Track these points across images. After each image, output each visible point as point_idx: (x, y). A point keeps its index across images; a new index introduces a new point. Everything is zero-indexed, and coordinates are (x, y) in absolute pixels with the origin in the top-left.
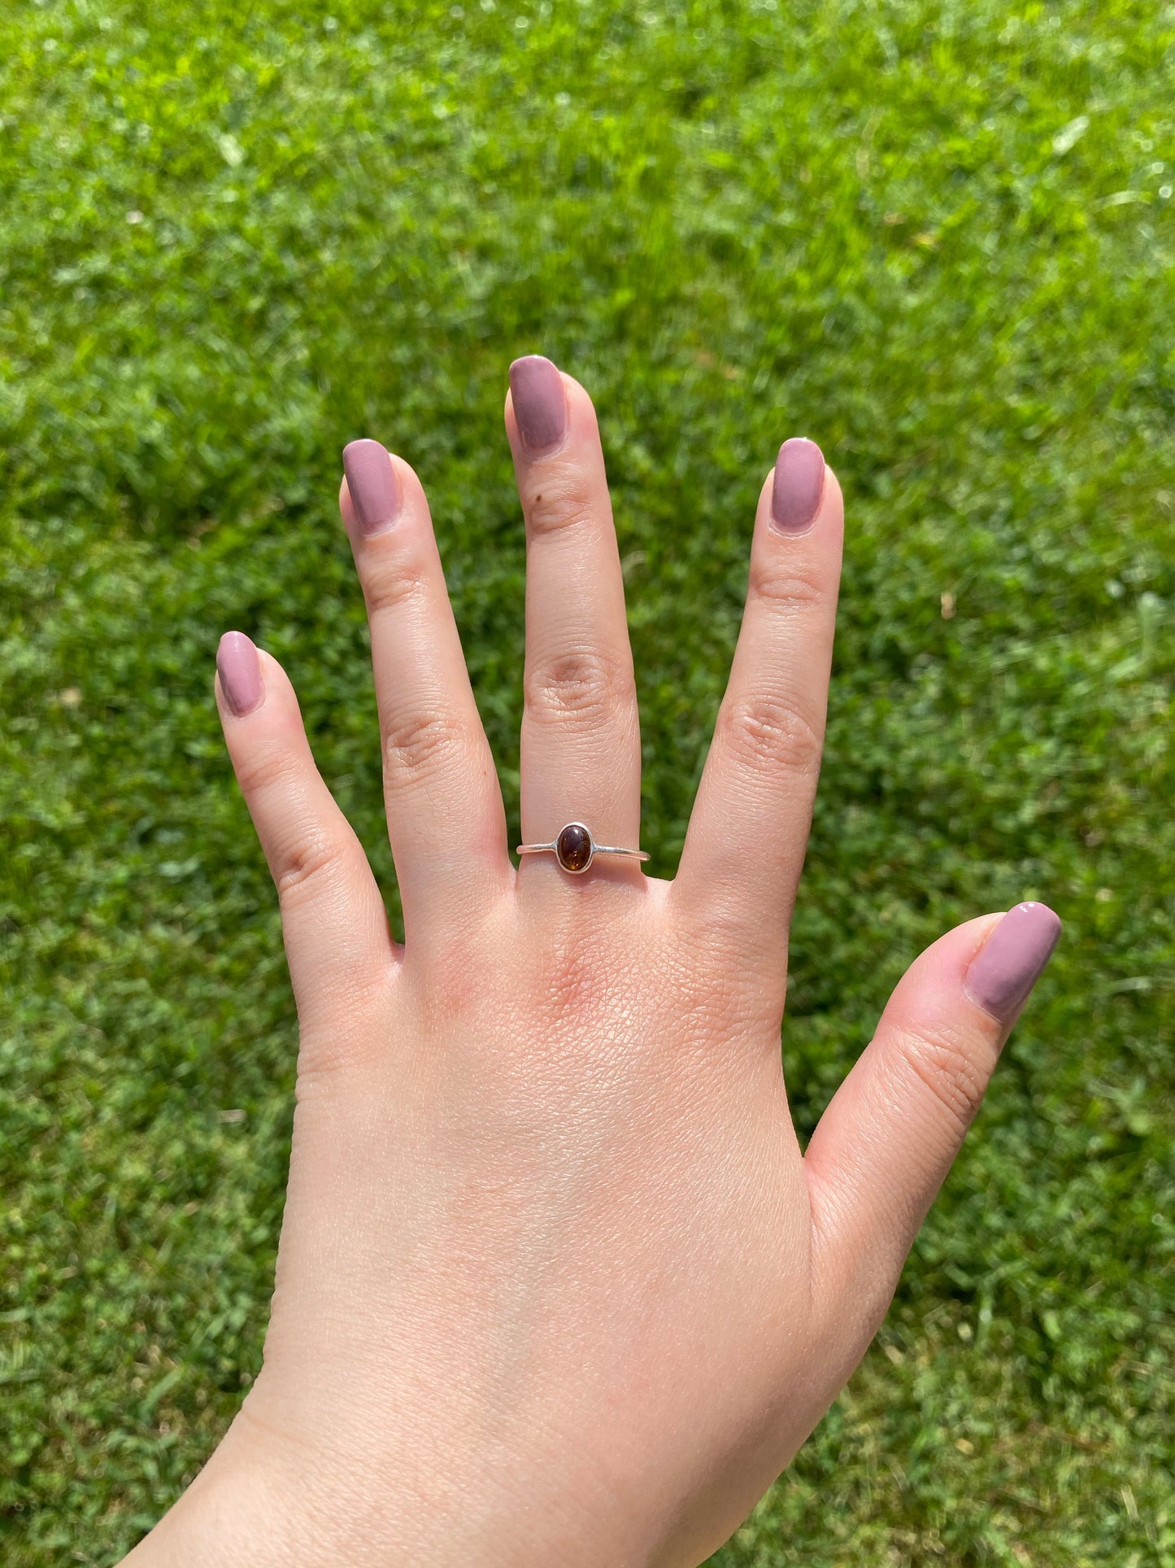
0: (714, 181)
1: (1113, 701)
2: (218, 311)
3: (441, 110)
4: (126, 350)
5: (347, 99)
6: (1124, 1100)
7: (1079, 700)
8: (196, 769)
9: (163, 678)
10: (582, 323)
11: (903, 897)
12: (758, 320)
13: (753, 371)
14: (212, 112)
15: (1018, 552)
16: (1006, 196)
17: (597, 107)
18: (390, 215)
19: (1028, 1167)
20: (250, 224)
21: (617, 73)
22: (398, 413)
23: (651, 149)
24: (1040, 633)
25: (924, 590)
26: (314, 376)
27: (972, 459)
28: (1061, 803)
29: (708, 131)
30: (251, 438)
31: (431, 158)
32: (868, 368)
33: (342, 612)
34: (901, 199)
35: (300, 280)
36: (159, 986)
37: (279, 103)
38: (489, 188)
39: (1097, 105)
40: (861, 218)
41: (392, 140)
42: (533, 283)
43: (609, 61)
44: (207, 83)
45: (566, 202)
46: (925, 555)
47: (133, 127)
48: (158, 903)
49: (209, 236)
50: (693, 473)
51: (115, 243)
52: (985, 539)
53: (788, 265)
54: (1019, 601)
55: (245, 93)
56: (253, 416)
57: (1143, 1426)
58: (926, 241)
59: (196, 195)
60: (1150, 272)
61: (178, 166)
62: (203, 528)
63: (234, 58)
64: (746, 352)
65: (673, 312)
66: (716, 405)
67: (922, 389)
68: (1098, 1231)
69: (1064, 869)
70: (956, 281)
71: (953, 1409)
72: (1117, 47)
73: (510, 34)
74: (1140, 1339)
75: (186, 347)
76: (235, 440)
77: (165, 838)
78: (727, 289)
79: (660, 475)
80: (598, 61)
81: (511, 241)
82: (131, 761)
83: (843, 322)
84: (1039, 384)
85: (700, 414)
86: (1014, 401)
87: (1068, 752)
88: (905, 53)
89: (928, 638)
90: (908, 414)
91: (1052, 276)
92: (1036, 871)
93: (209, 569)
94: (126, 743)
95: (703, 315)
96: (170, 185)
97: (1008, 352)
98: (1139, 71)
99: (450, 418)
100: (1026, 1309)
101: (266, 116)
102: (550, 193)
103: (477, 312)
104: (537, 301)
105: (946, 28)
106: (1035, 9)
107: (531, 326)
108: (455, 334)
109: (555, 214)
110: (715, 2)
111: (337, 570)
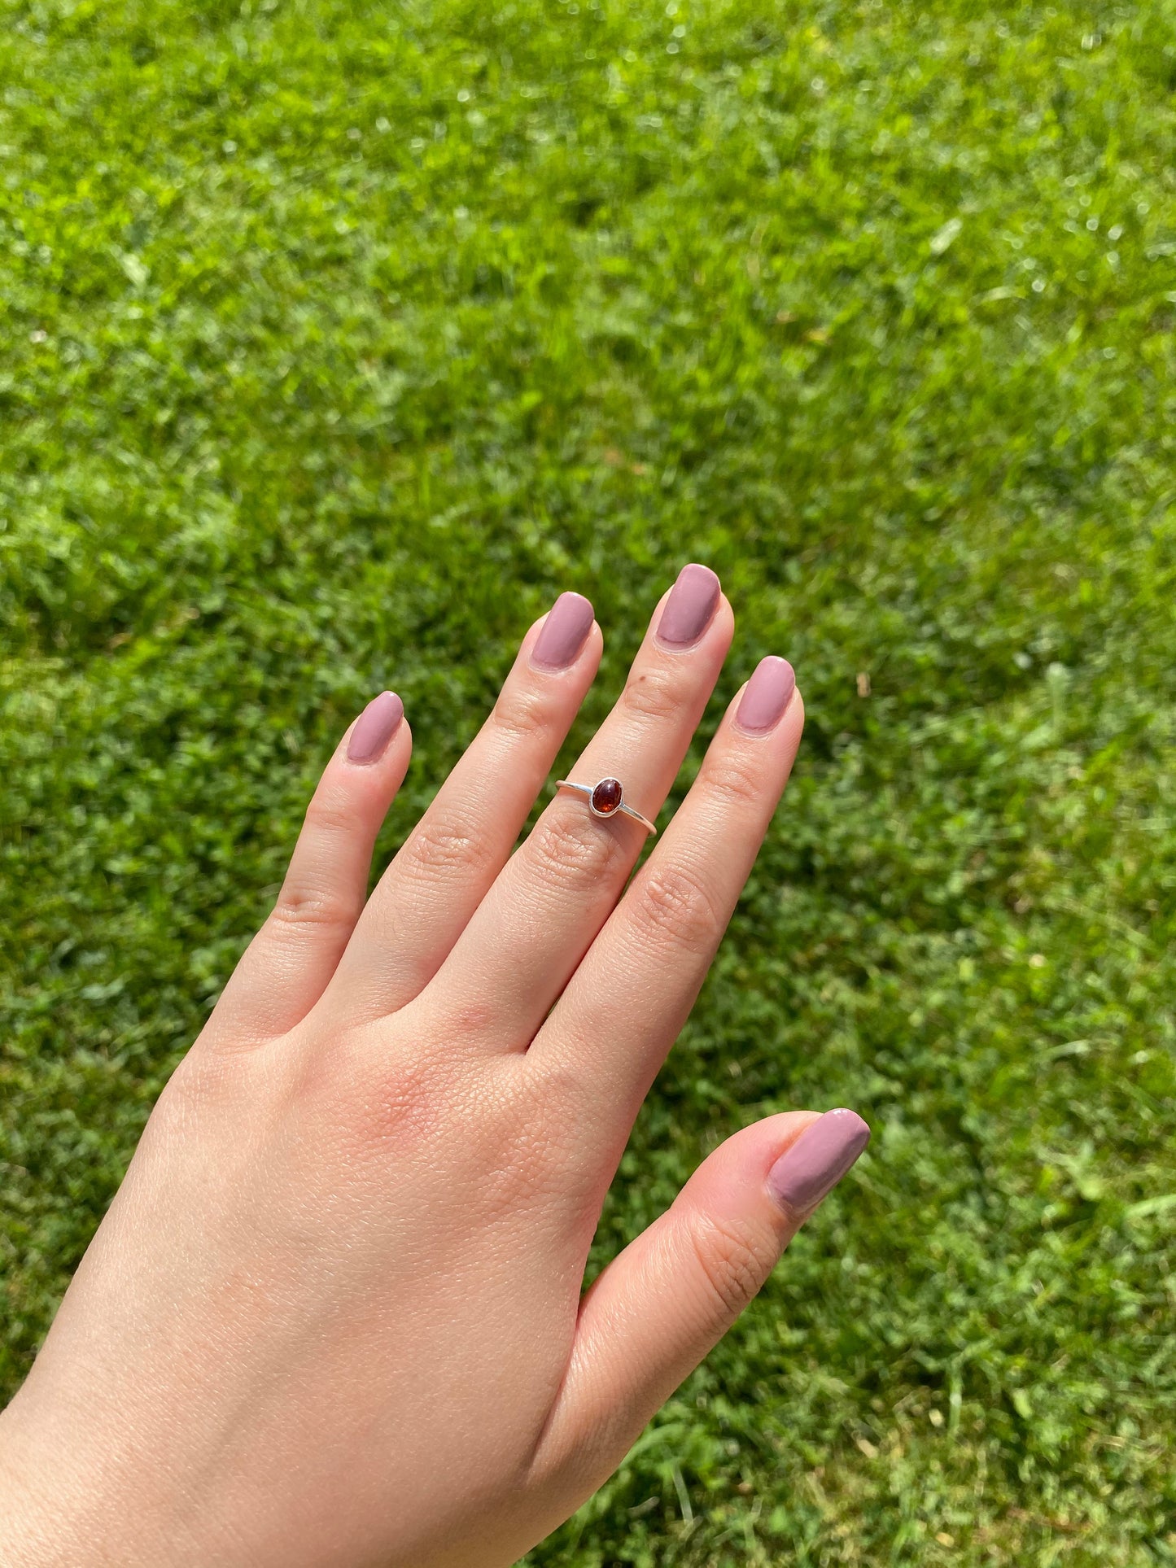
0: (612, 285)
1: (1028, 769)
2: (126, 424)
3: (342, 226)
4: (33, 466)
5: (248, 217)
6: (1074, 1165)
7: (997, 770)
8: (117, 887)
9: (80, 795)
10: (490, 426)
11: (841, 974)
12: (662, 418)
13: (661, 467)
14: (114, 233)
15: (927, 629)
16: (890, 293)
17: (495, 219)
18: (296, 326)
19: (986, 1241)
20: (156, 339)
21: (512, 188)
22: (313, 519)
23: (550, 257)
24: (954, 707)
25: (839, 671)
26: (225, 486)
27: (876, 542)
28: (988, 872)
29: (603, 239)
30: (164, 549)
31: (334, 271)
32: (770, 460)
33: (263, 718)
34: (792, 298)
35: (207, 393)
36: (86, 1117)
37: (183, 223)
38: (393, 298)
39: (970, 206)
40: (754, 316)
41: (295, 256)
42: (442, 390)
43: (504, 176)
44: (107, 205)
45: (468, 309)
46: (838, 637)
47: (35, 250)
48: (83, 1028)
49: (114, 352)
50: (607, 565)
51: (19, 361)
52: (895, 618)
53: (688, 364)
54: (932, 677)
55: (146, 214)
56: (164, 527)
57: (1120, 1502)
58: (820, 336)
59: (100, 313)
60: (1030, 360)
61: (82, 285)
62: (119, 640)
63: (134, 180)
64: (652, 449)
65: (581, 413)
66: (627, 501)
67: (824, 477)
68: (1059, 1302)
69: (997, 939)
70: (850, 373)
71: (931, 1501)
72: (983, 154)
73: (406, 153)
74: (1108, 1412)
75: (94, 461)
76: (147, 552)
77: (89, 959)
78: (631, 388)
79: (577, 570)
80: (494, 176)
81: (417, 348)
82: (50, 881)
83: (744, 415)
84: (936, 468)
85: (612, 510)
86: (913, 484)
87: (991, 821)
88: (786, 163)
89: (846, 718)
90: (812, 502)
91: (939, 366)
92: (969, 941)
93: (126, 683)
94: (45, 862)
95: (608, 414)
96: (74, 304)
97: (905, 440)
98: (1004, 176)
99: (365, 522)
100: (996, 1390)
101: (168, 235)
102: (453, 301)
103: (386, 418)
104: (446, 406)
105: (822, 140)
106: (904, 122)
107: (442, 431)
108: (366, 440)
109: (459, 322)
110: (602, 120)
111: (256, 676)
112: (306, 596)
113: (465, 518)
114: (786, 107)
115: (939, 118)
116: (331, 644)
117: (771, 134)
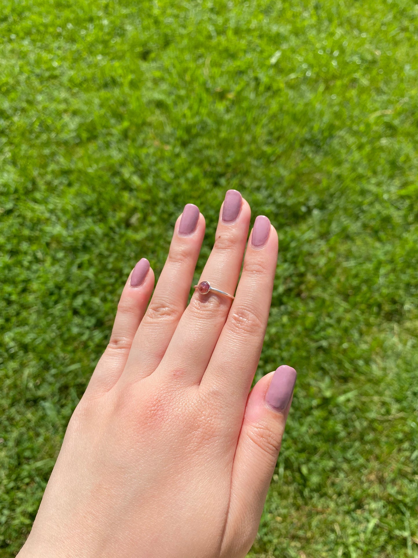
0: (156, 82)
1: (306, 248)
3: (55, 64)
5: (20, 62)
6: (323, 385)
7: (295, 248)
10: (111, 135)
12: (174, 129)
13: (174, 146)
16: (256, 79)
17: (113, 59)
18: (39, 103)
19: (293, 415)
21: (118, 47)
22: (46, 173)
23: (133, 72)
24: (281, 226)
26: (14, 163)
27: (253, 170)
28: (292, 285)
29: (154, 65)
31: (53, 81)
32: (214, 142)
33: (29, 247)
34: (221, 84)
35: (6, 129)
38: (75, 90)
39: (285, 46)
40: (207, 90)
41: (38, 76)
42: (92, 123)
43: (116, 43)
45: (103, 93)
50: (155, 184)
52: (260, 196)
53: (184, 109)
54: (272, 216)
57: (340, 501)
58: (231, 96)
60: (305, 101)
64: (172, 140)
65: (146, 129)
66: (162, 159)
67: (233, 147)
68: (318, 434)
69: (296, 308)
70: (241, 108)
71: (274, 506)
72: (289, 27)
73: (80, 36)
74: (335, 470)
78: (162, 119)
79: (144, 186)
80: (112, 42)
81: (85, 108)
83: (204, 126)
84: (273, 142)
85: (156, 163)
86: (265, 148)
87: (292, 267)
88: (219, 33)
90: (229, 156)
91: (274, 106)
92: (286, 309)
95: (155, 129)
97: (262, 132)
98: (296, 35)
99: (66, 173)
100: (295, 465)
102: (98, 90)
103: (73, 134)
104: (95, 129)
105: (232, 24)
106: (261, 17)
107: (93, 137)
108: (66, 143)
109: (100, 98)
110: (151, 21)
111: (26, 232)
112: (44, 201)
113: (102, 169)
114: (218, 13)
115: (274, 14)
116: (54, 218)
117: (214, 23)
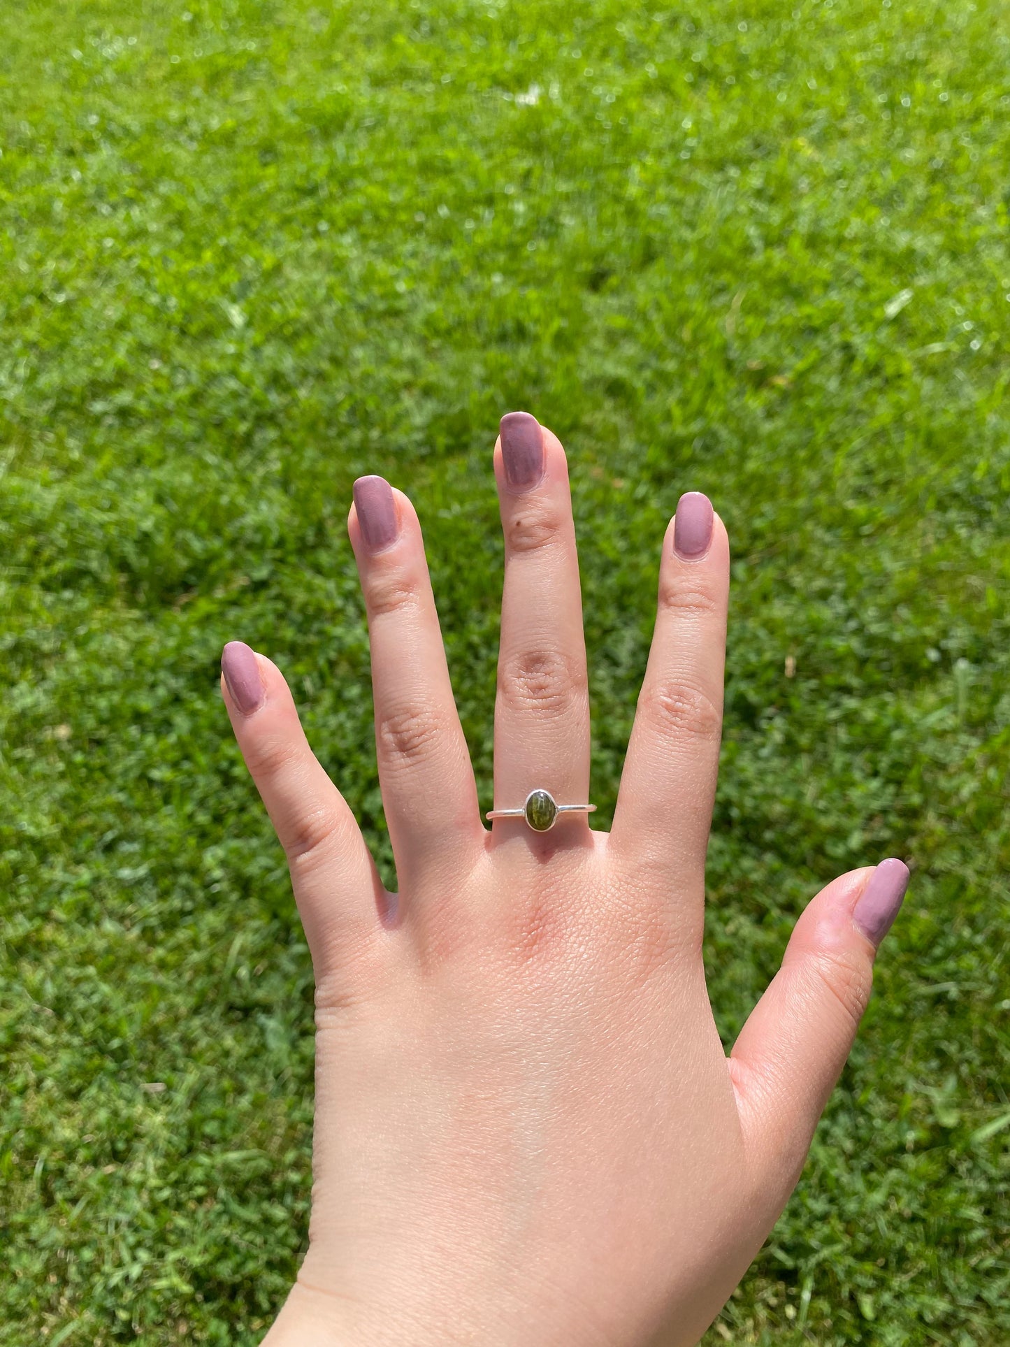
0: (613, 338)
1: (930, 748)
2: (213, 433)
3: (402, 287)
4: (139, 460)
5: (330, 279)
6: (938, 1097)
7: (901, 746)
8: (156, 792)
9: (139, 717)
11: (744, 911)
12: (642, 444)
13: (637, 482)
14: (225, 290)
15: (852, 624)
16: (846, 347)
17: (525, 284)
18: (356, 363)
19: (850, 1157)
20: (245, 369)
21: (538, 260)
23: (564, 313)
24: (870, 690)
25: (768, 656)
26: (285, 484)
27: (815, 551)
28: (885, 834)
29: (613, 302)
30: (229, 531)
31: (391, 321)
32: (730, 480)
34: (760, 353)
35: (281, 411)
36: (105, 973)
37: (279, 282)
38: (435, 343)
39: (922, 281)
40: (729, 365)
41: (361, 308)
42: (463, 415)
43: (537, 252)
44: (222, 268)
45: (493, 353)
46: (771, 627)
47: (164, 300)
48: (113, 901)
49: (213, 378)
51: (140, 382)
52: (826, 613)
53: (668, 401)
54: (851, 663)
55: (252, 275)
56: (234, 512)
58: (781, 381)
59: (206, 348)
60: (964, 404)
61: (194, 329)
62: (184, 599)
63: (246, 249)
64: (633, 469)
65: (574, 437)
66: (604, 507)
67: (773, 495)
68: (912, 1219)
70: (802, 409)
72: (938, 239)
73: (461, 233)
74: (950, 1324)
75: (187, 460)
76: (217, 532)
77: (126, 848)
78: (617, 419)
80: (528, 250)
81: (451, 383)
82: (105, 783)
83: (710, 442)
84: (874, 492)
86: (850, 504)
87: (891, 789)
88: (769, 243)
89: (774, 693)
90: (762, 515)
91: (884, 412)
93: (184, 631)
94: (103, 769)
95: (599, 439)
96: (188, 341)
97: (844, 468)
98: (955, 256)
100: (845, 1291)
101: (266, 292)
102: (484, 346)
103: (418, 436)
104: (466, 429)
105: (803, 226)
106: (873, 212)
107: (459, 447)
108: (400, 453)
109: (485, 363)
110: (621, 209)
111: (289, 633)
112: (338, 572)
113: (469, 516)
114: (772, 200)
115: (905, 209)
116: (351, 610)
117: (761, 222)
